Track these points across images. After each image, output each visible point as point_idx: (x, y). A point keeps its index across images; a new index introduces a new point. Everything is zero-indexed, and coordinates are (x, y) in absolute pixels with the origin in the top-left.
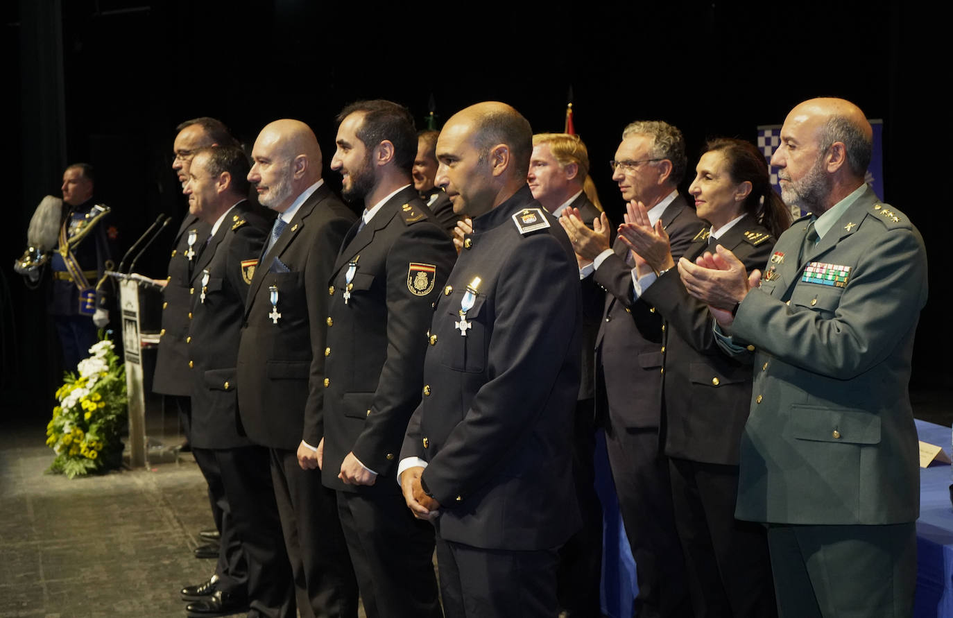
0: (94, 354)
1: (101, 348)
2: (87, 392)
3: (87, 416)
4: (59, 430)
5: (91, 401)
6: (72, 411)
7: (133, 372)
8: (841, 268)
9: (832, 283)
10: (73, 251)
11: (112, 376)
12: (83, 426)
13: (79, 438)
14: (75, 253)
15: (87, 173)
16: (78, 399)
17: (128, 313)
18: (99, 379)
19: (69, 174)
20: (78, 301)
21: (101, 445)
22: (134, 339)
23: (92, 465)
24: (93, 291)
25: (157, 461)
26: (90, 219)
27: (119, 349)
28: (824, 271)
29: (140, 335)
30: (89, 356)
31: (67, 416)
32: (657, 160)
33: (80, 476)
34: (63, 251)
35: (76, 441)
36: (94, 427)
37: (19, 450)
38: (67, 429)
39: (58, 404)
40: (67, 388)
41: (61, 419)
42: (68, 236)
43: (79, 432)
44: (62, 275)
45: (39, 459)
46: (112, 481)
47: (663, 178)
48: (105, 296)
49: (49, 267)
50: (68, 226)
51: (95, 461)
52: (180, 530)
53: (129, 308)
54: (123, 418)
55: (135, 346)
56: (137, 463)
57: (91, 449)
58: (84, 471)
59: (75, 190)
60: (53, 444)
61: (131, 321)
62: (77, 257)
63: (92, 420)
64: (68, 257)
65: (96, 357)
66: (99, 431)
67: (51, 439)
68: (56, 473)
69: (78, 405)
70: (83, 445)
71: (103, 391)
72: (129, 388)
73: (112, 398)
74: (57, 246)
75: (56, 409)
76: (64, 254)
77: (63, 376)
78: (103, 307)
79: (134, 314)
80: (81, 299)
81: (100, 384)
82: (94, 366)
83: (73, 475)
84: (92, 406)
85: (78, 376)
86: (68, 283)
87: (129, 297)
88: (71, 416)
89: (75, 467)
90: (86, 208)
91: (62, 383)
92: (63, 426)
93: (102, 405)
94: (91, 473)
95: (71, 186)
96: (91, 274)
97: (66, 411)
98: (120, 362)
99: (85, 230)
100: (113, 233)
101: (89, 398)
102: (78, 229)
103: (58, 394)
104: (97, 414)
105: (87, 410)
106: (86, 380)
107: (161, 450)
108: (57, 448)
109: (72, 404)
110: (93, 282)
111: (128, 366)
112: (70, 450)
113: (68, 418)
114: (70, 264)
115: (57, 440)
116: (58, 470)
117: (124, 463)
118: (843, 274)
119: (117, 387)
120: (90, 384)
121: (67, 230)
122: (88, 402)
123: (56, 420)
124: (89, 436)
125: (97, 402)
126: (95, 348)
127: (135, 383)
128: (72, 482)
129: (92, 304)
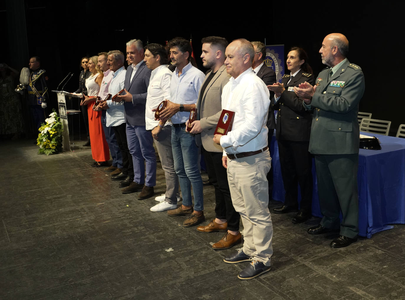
0: (51, 117)
1: (53, 115)
2: (50, 129)
3: (51, 136)
4: (41, 141)
5: (52, 131)
6: (45, 134)
8: (342, 82)
9: (339, 86)
10: (34, 84)
11: (57, 124)
12: (50, 139)
13: (49, 143)
14: (35, 85)
15: (37, 60)
16: (48, 131)
17: (60, 103)
18: (54, 125)
20: (37, 101)
21: (56, 145)
22: (63, 112)
23: (54, 151)
24: (41, 97)
25: (73, 149)
26: (39, 74)
27: (58, 115)
28: (337, 83)
29: (66, 111)
30: (49, 117)
32: (258, 53)
33: (50, 154)
35: (48, 144)
36: (54, 139)
37: (24, 148)
38: (44, 140)
41: (42, 137)
42: (32, 80)
43: (49, 141)
44: (31, 92)
45: (32, 150)
46: (61, 155)
47: (260, 58)
48: (45, 98)
49: (27, 90)
50: (32, 76)
53: (62, 102)
54: (61, 136)
55: (65, 113)
56: (67, 150)
57: (53, 146)
58: (52, 153)
60: (39, 145)
61: (63, 106)
62: (35, 87)
63: (53, 137)
65: (52, 117)
66: (56, 140)
67: (39, 143)
68: (41, 154)
69: (48, 132)
70: (51, 145)
71: (56, 128)
72: (63, 127)
73: (59, 130)
75: (39, 134)
76: (31, 86)
77: (40, 124)
78: (44, 102)
79: (64, 104)
80: (38, 100)
82: (51, 120)
83: (48, 154)
84: (53, 133)
85: (46, 123)
86: (33, 95)
87: (61, 98)
89: (48, 152)
90: (38, 70)
91: (40, 126)
92: (43, 139)
93: (56, 132)
94: (54, 153)
95: (32, 64)
96: (40, 92)
97: (43, 134)
98: (59, 119)
99: (37, 78)
100: (47, 78)
101: (51, 130)
102: (35, 77)
103: (39, 129)
104: (54, 135)
105: (51, 134)
106: (50, 125)
107: (73, 146)
108: (41, 146)
109: (45, 132)
110: (41, 94)
111: (62, 120)
112: (46, 147)
113: (45, 137)
114: (34, 89)
115: (41, 144)
118: (343, 84)
119: (59, 126)
120: (51, 126)
121: (31, 78)
122: (51, 131)
123: (40, 137)
124: (52, 142)
125: (54, 131)
127: (65, 125)
128: (48, 156)
129: (41, 101)
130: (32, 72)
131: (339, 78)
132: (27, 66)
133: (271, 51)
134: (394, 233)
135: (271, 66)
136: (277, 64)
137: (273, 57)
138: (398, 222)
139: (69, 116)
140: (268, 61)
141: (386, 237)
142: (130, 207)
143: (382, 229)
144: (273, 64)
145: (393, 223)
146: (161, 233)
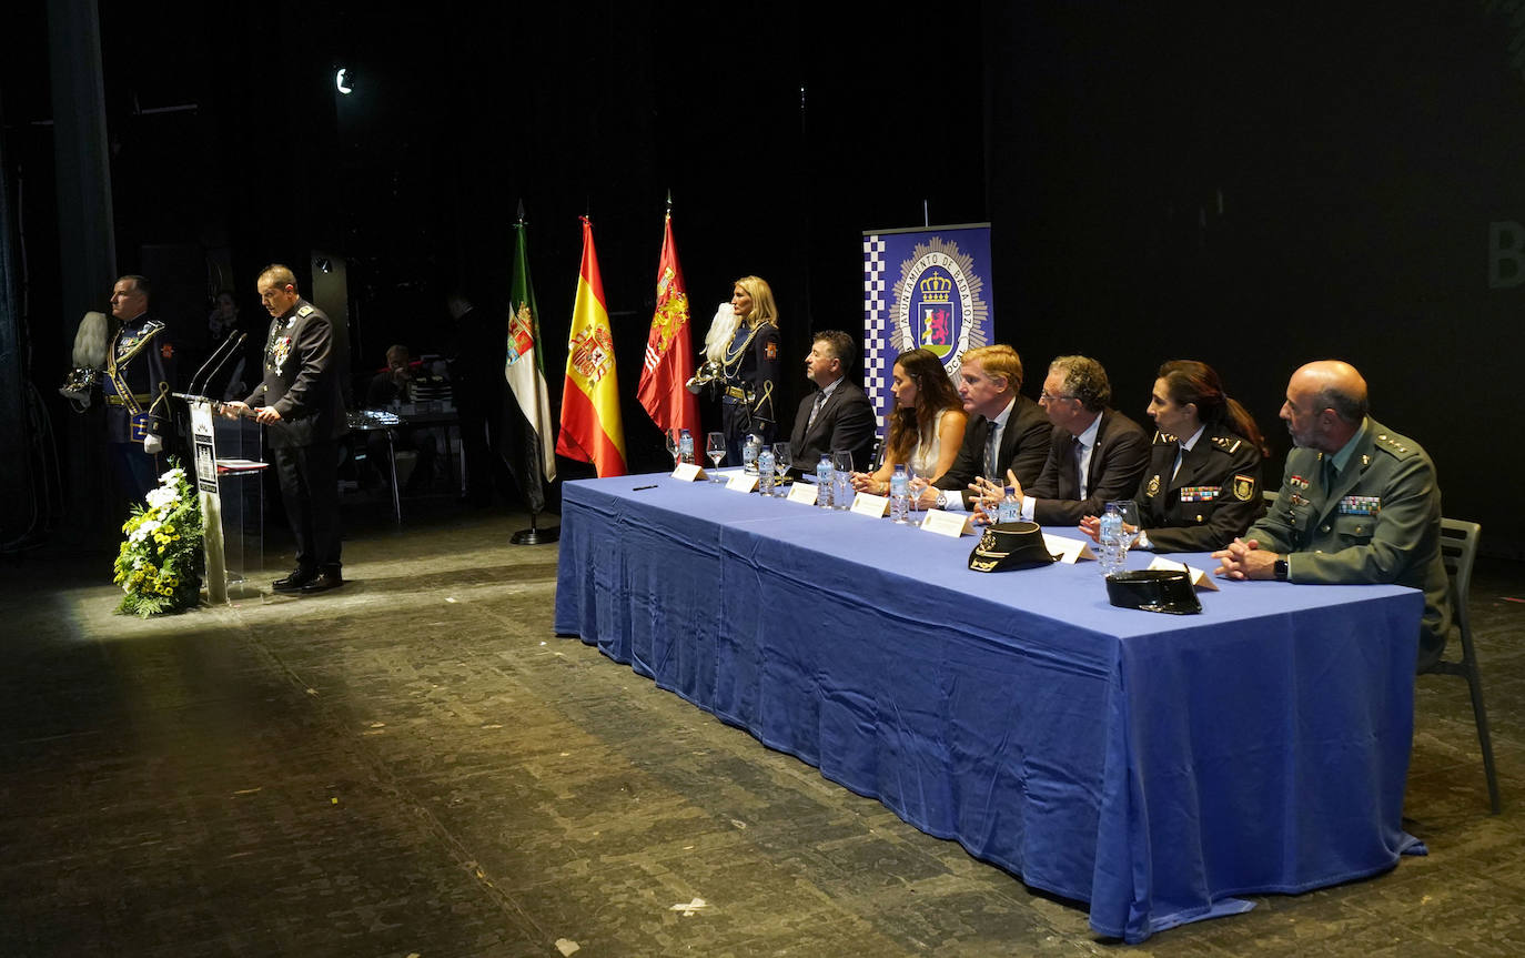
1: (172, 477)
2: (159, 525)
3: (161, 550)
4: (129, 567)
5: (164, 534)
6: (142, 545)
7: (209, 501)
10: (122, 372)
11: (187, 506)
12: (157, 562)
13: (152, 575)
14: (125, 374)
15: (141, 285)
16: (150, 532)
17: (199, 437)
18: (172, 511)
19: (120, 285)
20: (129, 427)
21: (177, 582)
22: (206, 465)
23: (168, 603)
24: (145, 416)
25: (238, 596)
26: (142, 336)
27: (191, 477)
29: (215, 461)
30: (158, 485)
31: (136, 551)
33: (156, 614)
34: (112, 372)
35: (148, 577)
36: (169, 562)
37: (78, 591)
38: (137, 565)
39: (126, 538)
40: (135, 521)
41: (129, 555)
42: (117, 355)
43: (151, 567)
44: (111, 399)
45: (104, 599)
46: (191, 620)
48: (159, 421)
50: (118, 344)
51: (172, 599)
52: (279, 666)
53: (202, 433)
54: (199, 553)
55: (211, 473)
56: (218, 599)
57: (166, 585)
58: (159, 610)
59: (124, 302)
60: (122, 582)
61: (204, 447)
62: (127, 380)
63: (166, 554)
64: (117, 379)
65: (168, 486)
66: (175, 565)
67: (119, 577)
68: (126, 614)
69: (150, 538)
70: (157, 582)
71: (177, 523)
72: (204, 520)
73: (188, 530)
74: (105, 365)
75: (123, 544)
77: (129, 508)
78: (155, 433)
79: (207, 439)
80: (132, 425)
81: (173, 516)
82: (165, 496)
83: (146, 614)
84: (166, 540)
86: (118, 408)
87: (202, 418)
88: (142, 551)
89: (150, 606)
90: (138, 323)
91: (129, 516)
92: (133, 562)
93: (177, 538)
94: (166, 611)
95: (121, 298)
96: (143, 398)
97: (135, 545)
98: (194, 492)
99: (135, 348)
100: (168, 352)
101: (162, 531)
102: (130, 346)
103: (124, 528)
104: (171, 548)
105: (160, 544)
106: (157, 512)
107: (242, 585)
108: (126, 586)
109: (142, 538)
111: (203, 495)
112: (143, 589)
113: (140, 554)
114: (122, 388)
115: (127, 577)
116: (129, 610)
117: (201, 600)
119: (193, 518)
120: (161, 516)
121: (116, 349)
122: (161, 535)
123: (125, 555)
124: (162, 571)
125: (171, 535)
126: (165, 477)
127: (211, 513)
128: (147, 621)
129: (144, 430)
133: (946, 248)
134: (1244, 930)
135: (945, 302)
136: (967, 292)
137: (953, 269)
138: (1278, 887)
139: (227, 483)
140: (936, 284)
141: (1208, 944)
142: (341, 806)
143: (1209, 911)
144: (955, 295)
145: (1257, 889)
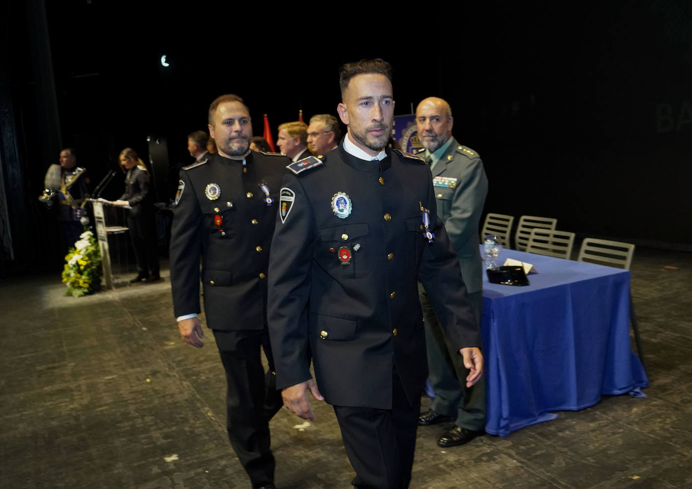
0: (83, 239)
1: (86, 235)
2: (81, 257)
3: (82, 268)
4: (68, 275)
6: (74, 266)
7: (103, 245)
8: (451, 179)
9: (448, 186)
10: (68, 190)
11: (93, 248)
12: (80, 272)
13: (79, 278)
14: (70, 191)
15: (72, 153)
16: (77, 260)
17: (98, 217)
18: (87, 250)
19: (63, 153)
20: (73, 214)
21: (90, 281)
22: (102, 230)
23: (86, 291)
24: (80, 209)
25: (119, 286)
26: (75, 175)
27: (95, 235)
28: (443, 181)
29: (105, 228)
30: (80, 239)
31: (72, 269)
32: (327, 132)
33: (80, 296)
34: (63, 191)
35: (77, 279)
36: (86, 273)
37: (49, 286)
38: (72, 274)
39: (67, 263)
40: (71, 255)
41: (69, 271)
42: (65, 183)
43: (79, 275)
44: (64, 202)
45: (59, 289)
46: (97, 297)
47: (331, 140)
48: (86, 210)
49: (57, 198)
50: (65, 178)
51: (88, 289)
52: (131, 317)
53: (99, 215)
54: (100, 268)
55: (103, 233)
56: (109, 288)
57: (85, 283)
58: (83, 294)
59: (67, 161)
60: (66, 282)
61: (100, 222)
62: (71, 193)
63: (85, 269)
64: (66, 193)
66: (89, 274)
67: (65, 280)
68: (68, 296)
69: (77, 263)
70: (81, 282)
71: (89, 255)
72: (102, 253)
73: (94, 258)
74: (60, 188)
75: (66, 265)
76: (64, 192)
77: (68, 249)
78: (85, 216)
79: (101, 218)
80: (75, 213)
81: (87, 252)
82: (83, 243)
83: (77, 296)
84: (83, 263)
85: (75, 249)
86: (67, 206)
87: (98, 211)
88: (74, 268)
89: (77, 292)
90: (73, 169)
92: (70, 273)
93: (89, 262)
94: (86, 294)
95: (64, 159)
96: (78, 201)
97: (71, 266)
98: (96, 241)
99: (74, 180)
100: (88, 180)
101: (82, 259)
102: (70, 180)
104: (87, 267)
105: (81, 265)
106: (80, 251)
107: (120, 281)
108: (68, 284)
109: (74, 263)
110: (80, 204)
111: (100, 243)
112: (75, 285)
114: (67, 197)
115: (68, 280)
116: (69, 294)
117: (102, 289)
118: (453, 182)
119: (96, 253)
120: (82, 253)
121: (64, 181)
122: (82, 261)
123: (67, 270)
124: (83, 277)
125: (86, 261)
127: (104, 251)
128: (77, 299)
129: (80, 215)
130: (65, 171)
131: (445, 172)
132: (58, 163)
134: (552, 428)
138: (566, 407)
139: (111, 237)
141: (536, 436)
142: (151, 383)
143: (536, 420)
145: (558, 408)
146: (174, 428)
